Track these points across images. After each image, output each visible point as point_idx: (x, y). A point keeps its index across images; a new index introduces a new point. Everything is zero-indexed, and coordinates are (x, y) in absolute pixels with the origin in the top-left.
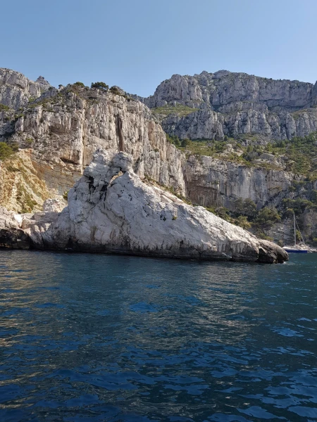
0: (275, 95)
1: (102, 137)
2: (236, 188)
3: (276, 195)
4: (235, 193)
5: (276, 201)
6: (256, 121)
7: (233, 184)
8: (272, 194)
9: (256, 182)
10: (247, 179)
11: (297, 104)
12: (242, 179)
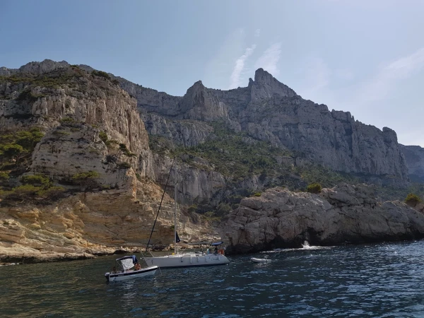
0: (150, 102)
1: (121, 132)
2: (190, 187)
3: (217, 193)
4: (189, 191)
5: (219, 197)
6: (160, 125)
7: (187, 183)
8: (214, 192)
9: (202, 182)
10: (196, 178)
11: (168, 113)
12: (193, 178)
